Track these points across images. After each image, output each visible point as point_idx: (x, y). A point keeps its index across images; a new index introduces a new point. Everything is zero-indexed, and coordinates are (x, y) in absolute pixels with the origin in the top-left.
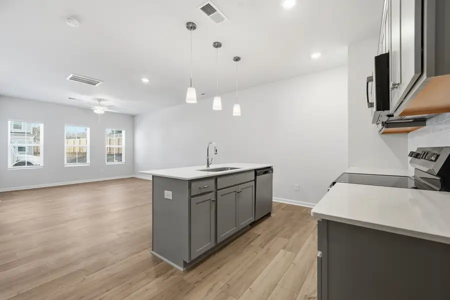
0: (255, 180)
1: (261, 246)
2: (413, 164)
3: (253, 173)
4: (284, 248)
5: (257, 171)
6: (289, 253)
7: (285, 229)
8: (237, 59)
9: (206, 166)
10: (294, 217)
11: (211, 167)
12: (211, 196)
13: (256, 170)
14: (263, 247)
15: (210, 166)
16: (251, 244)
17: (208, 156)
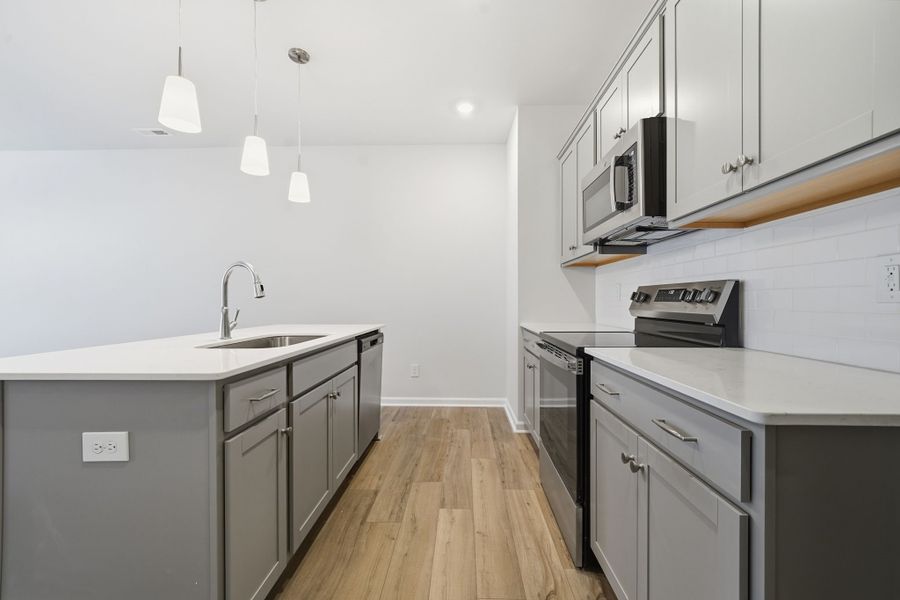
0: (358, 363)
1: (394, 516)
2: (634, 311)
3: (354, 346)
4: (443, 505)
5: (363, 340)
6: (458, 513)
7: (422, 463)
8: (300, 57)
9: (220, 333)
10: (424, 432)
11: (237, 335)
12: (278, 421)
13: (359, 339)
14: (399, 519)
15: (232, 333)
16: (368, 520)
17: (226, 304)
